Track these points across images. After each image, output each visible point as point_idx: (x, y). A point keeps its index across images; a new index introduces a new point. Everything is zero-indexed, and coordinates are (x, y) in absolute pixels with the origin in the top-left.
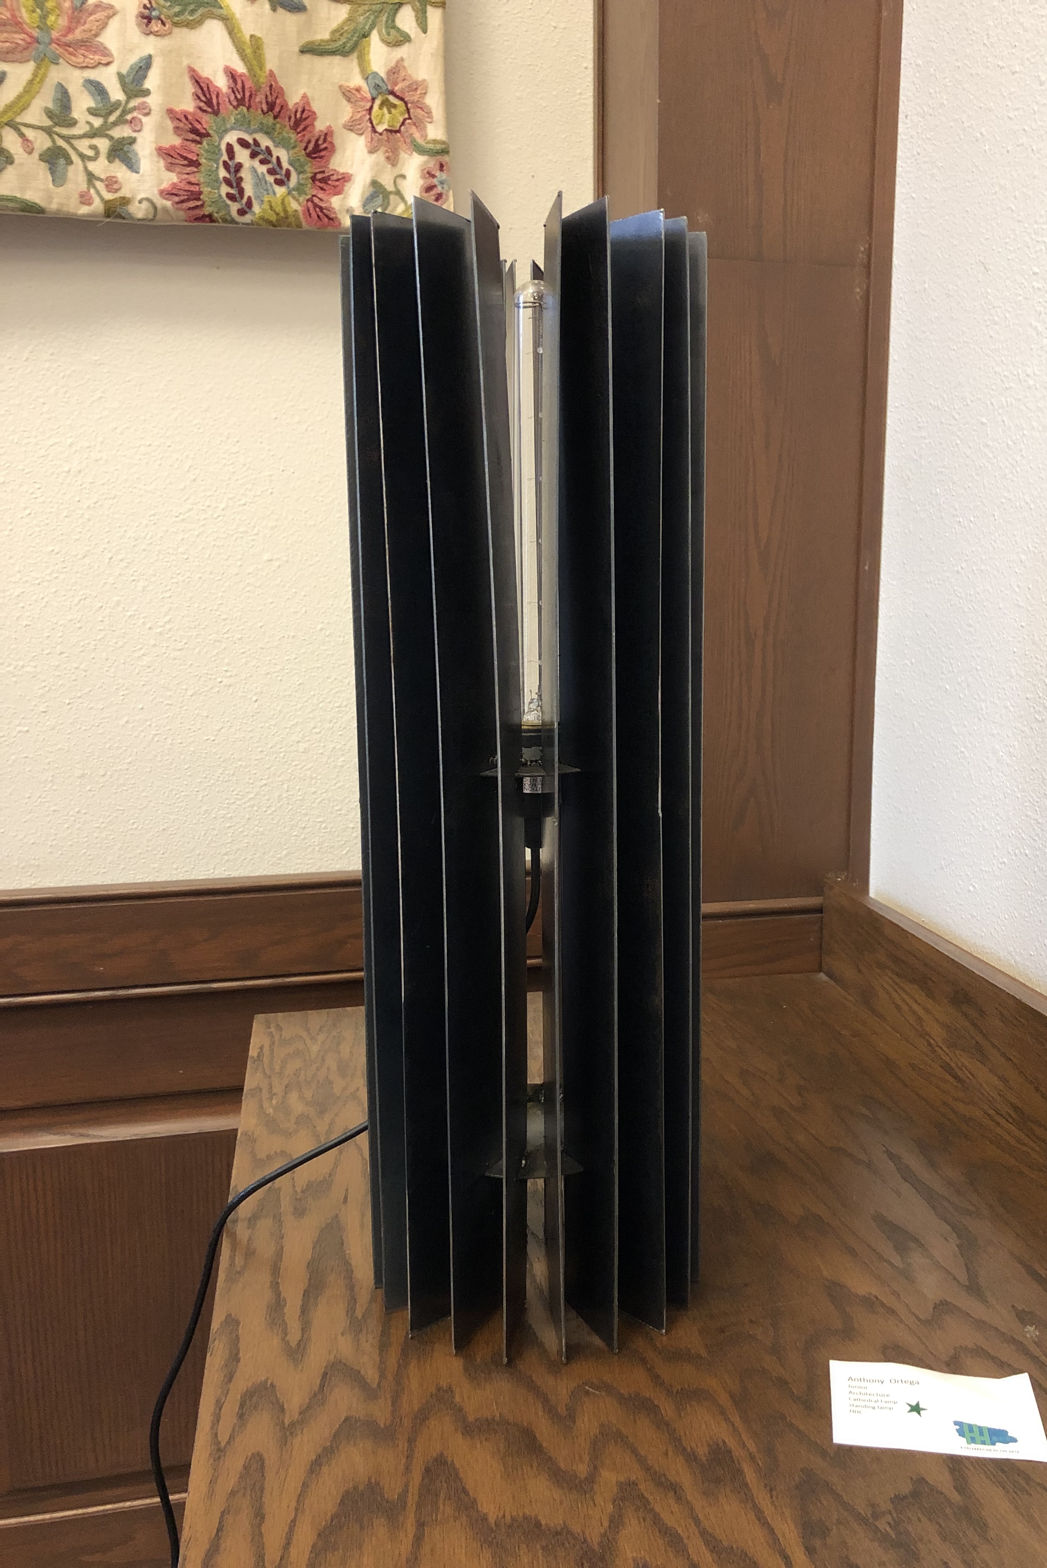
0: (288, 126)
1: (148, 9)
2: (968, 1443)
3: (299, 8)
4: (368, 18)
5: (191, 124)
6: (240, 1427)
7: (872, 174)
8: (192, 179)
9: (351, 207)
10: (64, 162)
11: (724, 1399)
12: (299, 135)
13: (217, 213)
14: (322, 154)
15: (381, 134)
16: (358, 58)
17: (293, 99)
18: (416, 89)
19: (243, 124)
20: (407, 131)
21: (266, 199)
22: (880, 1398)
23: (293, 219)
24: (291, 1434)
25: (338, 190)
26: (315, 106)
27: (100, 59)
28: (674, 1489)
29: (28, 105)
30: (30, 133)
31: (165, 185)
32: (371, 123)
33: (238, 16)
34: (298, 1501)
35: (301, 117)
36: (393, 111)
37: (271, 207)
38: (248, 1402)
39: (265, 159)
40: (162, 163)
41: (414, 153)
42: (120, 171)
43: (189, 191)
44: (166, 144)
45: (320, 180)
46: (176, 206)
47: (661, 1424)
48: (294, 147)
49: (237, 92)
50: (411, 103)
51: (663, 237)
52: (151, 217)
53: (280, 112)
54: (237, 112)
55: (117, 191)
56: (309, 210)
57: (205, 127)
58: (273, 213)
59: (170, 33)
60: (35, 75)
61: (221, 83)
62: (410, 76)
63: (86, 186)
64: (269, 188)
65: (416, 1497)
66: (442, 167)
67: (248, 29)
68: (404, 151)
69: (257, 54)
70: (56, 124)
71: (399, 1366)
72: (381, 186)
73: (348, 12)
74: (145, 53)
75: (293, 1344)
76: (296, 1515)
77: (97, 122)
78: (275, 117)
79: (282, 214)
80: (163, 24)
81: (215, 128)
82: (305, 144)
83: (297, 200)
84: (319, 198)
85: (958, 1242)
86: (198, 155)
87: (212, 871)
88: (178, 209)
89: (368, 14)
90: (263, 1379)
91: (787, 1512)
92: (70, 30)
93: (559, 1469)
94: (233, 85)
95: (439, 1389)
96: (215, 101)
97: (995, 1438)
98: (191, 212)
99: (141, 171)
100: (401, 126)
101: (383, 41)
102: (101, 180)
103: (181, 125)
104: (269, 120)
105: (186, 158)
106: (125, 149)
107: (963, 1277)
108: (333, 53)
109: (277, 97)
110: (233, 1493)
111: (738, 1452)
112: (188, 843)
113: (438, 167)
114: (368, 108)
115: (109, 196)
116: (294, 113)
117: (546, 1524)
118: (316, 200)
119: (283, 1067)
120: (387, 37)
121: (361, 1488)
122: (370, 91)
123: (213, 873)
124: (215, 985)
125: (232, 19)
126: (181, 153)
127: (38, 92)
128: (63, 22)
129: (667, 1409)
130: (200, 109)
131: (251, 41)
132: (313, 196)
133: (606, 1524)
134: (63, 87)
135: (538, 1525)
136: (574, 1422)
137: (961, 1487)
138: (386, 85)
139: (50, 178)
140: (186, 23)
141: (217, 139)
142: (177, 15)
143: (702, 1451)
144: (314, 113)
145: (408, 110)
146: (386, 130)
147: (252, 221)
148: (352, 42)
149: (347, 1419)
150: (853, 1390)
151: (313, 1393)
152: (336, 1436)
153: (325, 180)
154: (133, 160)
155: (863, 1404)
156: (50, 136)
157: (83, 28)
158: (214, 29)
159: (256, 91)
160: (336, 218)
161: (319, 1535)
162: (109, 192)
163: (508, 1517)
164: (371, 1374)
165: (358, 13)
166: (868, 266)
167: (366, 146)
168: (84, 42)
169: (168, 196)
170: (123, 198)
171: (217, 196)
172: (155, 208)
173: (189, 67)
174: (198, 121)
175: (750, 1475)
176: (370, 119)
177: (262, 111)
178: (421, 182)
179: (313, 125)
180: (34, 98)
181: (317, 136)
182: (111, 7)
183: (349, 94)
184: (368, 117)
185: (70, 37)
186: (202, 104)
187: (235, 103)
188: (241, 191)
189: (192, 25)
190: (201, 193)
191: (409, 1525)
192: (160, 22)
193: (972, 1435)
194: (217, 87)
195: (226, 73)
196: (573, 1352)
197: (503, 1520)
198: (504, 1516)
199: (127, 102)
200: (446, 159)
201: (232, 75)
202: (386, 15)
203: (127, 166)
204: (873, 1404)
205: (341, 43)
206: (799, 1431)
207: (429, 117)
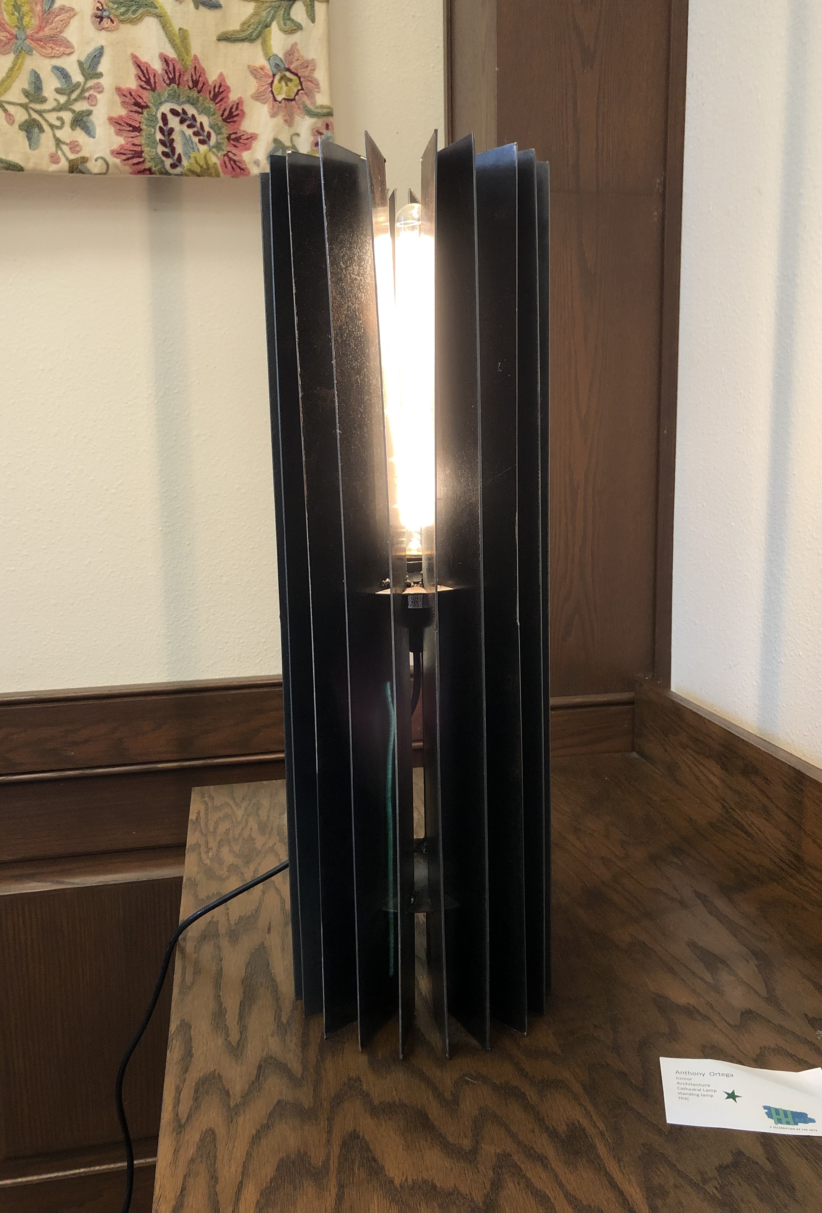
0: (209, 98)
1: (101, 10)
2: (776, 1123)
3: (216, 6)
4: (269, 12)
5: (135, 99)
6: (196, 1108)
7: (666, 122)
8: (136, 142)
9: (258, 160)
10: (38, 131)
11: (577, 1088)
12: (217, 105)
13: (155, 167)
14: (235, 119)
15: (280, 102)
16: (262, 44)
17: (212, 77)
18: (307, 66)
19: (174, 97)
20: (300, 99)
21: (192, 155)
22: (702, 1088)
23: (214, 170)
24: (236, 1114)
25: (247, 147)
26: (229, 82)
27: (65, 50)
28: (542, 1160)
29: (10, 87)
30: (11, 109)
31: (115, 147)
32: (273, 94)
33: (169, 14)
34: (244, 1167)
35: (219, 91)
36: (289, 83)
37: (196, 161)
38: (201, 1089)
39: (191, 124)
40: (112, 130)
41: (306, 116)
42: (79, 136)
43: (134, 150)
44: (115, 115)
45: (234, 140)
46: (124, 162)
47: (528, 1107)
48: (213, 115)
49: (169, 73)
50: (304, 77)
51: (516, 165)
52: (104, 171)
53: (202, 87)
54: (169, 89)
55: (78, 152)
56: (225, 163)
57: (145, 101)
58: (198, 166)
59: (117, 29)
60: (15, 64)
61: (157, 66)
62: (302, 57)
63: (55, 149)
64: (195, 146)
65: (336, 1164)
66: (327, 126)
67: (176, 24)
68: (298, 115)
69: (184, 43)
70: (31, 101)
71: (318, 1061)
72: (281, 142)
73: (253, 8)
74: (98, 45)
75: (234, 1044)
76: (243, 1177)
77: (63, 99)
78: (199, 92)
79: (205, 166)
80: (112, 21)
81: (152, 102)
82: (222, 112)
83: (216, 156)
84: (233, 154)
85: (757, 963)
86: (140, 123)
87: (157, 676)
88: (125, 165)
89: (269, 9)
90: (212, 1070)
91: (633, 1179)
92: (41, 28)
93: (448, 1142)
94: (166, 68)
95: (350, 1079)
96: (152, 81)
97: (797, 1120)
98: (136, 167)
99: (97, 136)
100: (295, 96)
101: (281, 29)
102: (67, 144)
103: (127, 100)
104: (194, 94)
105: (130, 126)
106: (84, 119)
107: (763, 992)
108: (243, 40)
109: (200, 76)
110: (192, 1160)
111: (591, 1131)
112: (138, 655)
113: (324, 127)
114: (270, 82)
115: (72, 156)
116: (213, 88)
117: (441, 1187)
118: (230, 155)
119: (215, 828)
120: (284, 26)
121: (293, 1156)
122: (271, 69)
123: (157, 678)
124: (160, 766)
125: (165, 17)
126: (127, 122)
127: (17, 77)
128: (35, 22)
129: (532, 1095)
130: (141, 87)
131: (180, 33)
132: (229, 152)
133: (488, 1186)
134: (36, 72)
135: (434, 1187)
136: (458, 1105)
137: (773, 1157)
138: (284, 64)
139: (27, 143)
140: (129, 20)
141: (155, 109)
142: (123, 14)
143: (562, 1129)
144: (228, 88)
145: (301, 83)
146: (284, 99)
147: (182, 172)
148: (256, 32)
149: (279, 1102)
150: (680, 1081)
151: (251, 1082)
152: (271, 1115)
153: (237, 139)
154: (90, 128)
155: (689, 1092)
156: (27, 111)
157: (50, 26)
158: (150, 24)
159: (184, 72)
160: (247, 168)
161: (261, 1194)
162: (73, 153)
163: (410, 1180)
164: (296, 1066)
165: (261, 9)
166: (663, 195)
167: (269, 112)
168: (52, 37)
169: (117, 155)
170: (84, 158)
171: (154, 153)
172: (107, 164)
173: (132, 54)
174: (139, 96)
175: (602, 1149)
176: (272, 91)
177: (189, 87)
178: (312, 139)
179: (227, 97)
180: (14, 81)
181: (231, 105)
182: (72, 9)
183: (255, 72)
184: (270, 89)
185: (41, 34)
186: (143, 84)
187: (168, 82)
188: (173, 150)
189: (133, 22)
190: (142, 152)
191: (332, 1186)
192: (109, 20)
193: (779, 1117)
194: (154, 70)
195: (160, 58)
196: (455, 1050)
197: (406, 1184)
198: (406, 1180)
199: (85, 83)
200: (331, 119)
201: (166, 60)
202: (283, 10)
203: (86, 133)
204: (696, 1092)
205: (248, 32)
206: (638, 1113)
207: (317, 88)
